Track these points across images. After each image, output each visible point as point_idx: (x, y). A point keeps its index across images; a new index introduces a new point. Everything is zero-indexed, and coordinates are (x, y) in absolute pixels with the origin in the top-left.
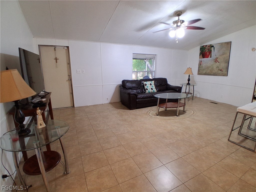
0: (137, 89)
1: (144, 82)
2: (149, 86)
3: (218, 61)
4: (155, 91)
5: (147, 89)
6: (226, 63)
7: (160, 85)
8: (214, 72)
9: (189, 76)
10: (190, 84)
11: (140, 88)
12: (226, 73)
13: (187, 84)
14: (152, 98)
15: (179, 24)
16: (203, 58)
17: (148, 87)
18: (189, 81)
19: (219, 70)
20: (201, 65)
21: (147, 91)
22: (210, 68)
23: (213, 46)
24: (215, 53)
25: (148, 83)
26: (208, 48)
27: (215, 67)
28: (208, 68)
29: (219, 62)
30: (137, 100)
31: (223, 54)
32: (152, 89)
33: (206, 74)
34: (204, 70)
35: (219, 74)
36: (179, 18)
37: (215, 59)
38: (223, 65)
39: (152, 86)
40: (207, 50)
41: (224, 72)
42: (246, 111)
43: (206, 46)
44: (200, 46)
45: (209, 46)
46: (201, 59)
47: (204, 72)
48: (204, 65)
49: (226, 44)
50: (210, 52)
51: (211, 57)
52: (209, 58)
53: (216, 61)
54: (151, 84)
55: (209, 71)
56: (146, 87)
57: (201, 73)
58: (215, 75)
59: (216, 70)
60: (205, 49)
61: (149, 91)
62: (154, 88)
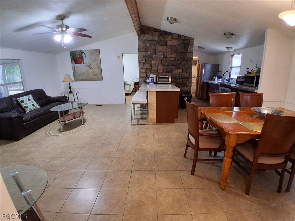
0: (12, 110)
1: (19, 98)
2: (27, 102)
3: (91, 67)
4: (38, 108)
5: (27, 107)
6: (99, 69)
7: (39, 98)
8: (91, 77)
9: (69, 83)
10: (72, 92)
11: (14, 109)
12: (101, 77)
13: (69, 92)
14: (42, 116)
15: (64, 29)
16: (76, 64)
17: (26, 104)
18: (71, 89)
19: (95, 75)
20: (76, 71)
21: (28, 110)
22: (86, 74)
23: (83, 52)
24: (87, 59)
25: (25, 98)
26: (79, 54)
27: (90, 73)
28: (84, 73)
29: (93, 68)
30: (24, 124)
31: (95, 61)
32: (33, 105)
33: (83, 80)
34: (80, 76)
35: (95, 79)
36: (62, 22)
37: (88, 65)
38: (97, 71)
39: (32, 102)
40: (78, 56)
41: (99, 77)
42: (135, 101)
43: (76, 51)
44: (70, 51)
45: (79, 52)
46: (73, 65)
47: (81, 78)
48: (78, 71)
49: (95, 52)
50: (82, 58)
51: (84, 63)
52: (82, 64)
53: (90, 66)
54: (29, 100)
55: (85, 77)
56: (24, 105)
57: (78, 80)
58: (92, 80)
59: (91, 76)
60: (76, 55)
61: (30, 109)
62: (35, 103)
